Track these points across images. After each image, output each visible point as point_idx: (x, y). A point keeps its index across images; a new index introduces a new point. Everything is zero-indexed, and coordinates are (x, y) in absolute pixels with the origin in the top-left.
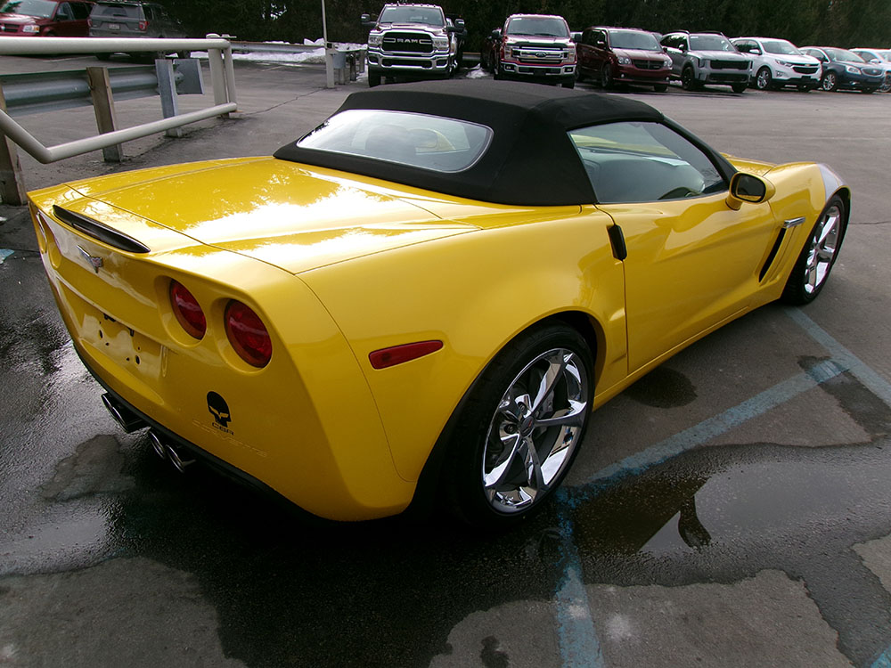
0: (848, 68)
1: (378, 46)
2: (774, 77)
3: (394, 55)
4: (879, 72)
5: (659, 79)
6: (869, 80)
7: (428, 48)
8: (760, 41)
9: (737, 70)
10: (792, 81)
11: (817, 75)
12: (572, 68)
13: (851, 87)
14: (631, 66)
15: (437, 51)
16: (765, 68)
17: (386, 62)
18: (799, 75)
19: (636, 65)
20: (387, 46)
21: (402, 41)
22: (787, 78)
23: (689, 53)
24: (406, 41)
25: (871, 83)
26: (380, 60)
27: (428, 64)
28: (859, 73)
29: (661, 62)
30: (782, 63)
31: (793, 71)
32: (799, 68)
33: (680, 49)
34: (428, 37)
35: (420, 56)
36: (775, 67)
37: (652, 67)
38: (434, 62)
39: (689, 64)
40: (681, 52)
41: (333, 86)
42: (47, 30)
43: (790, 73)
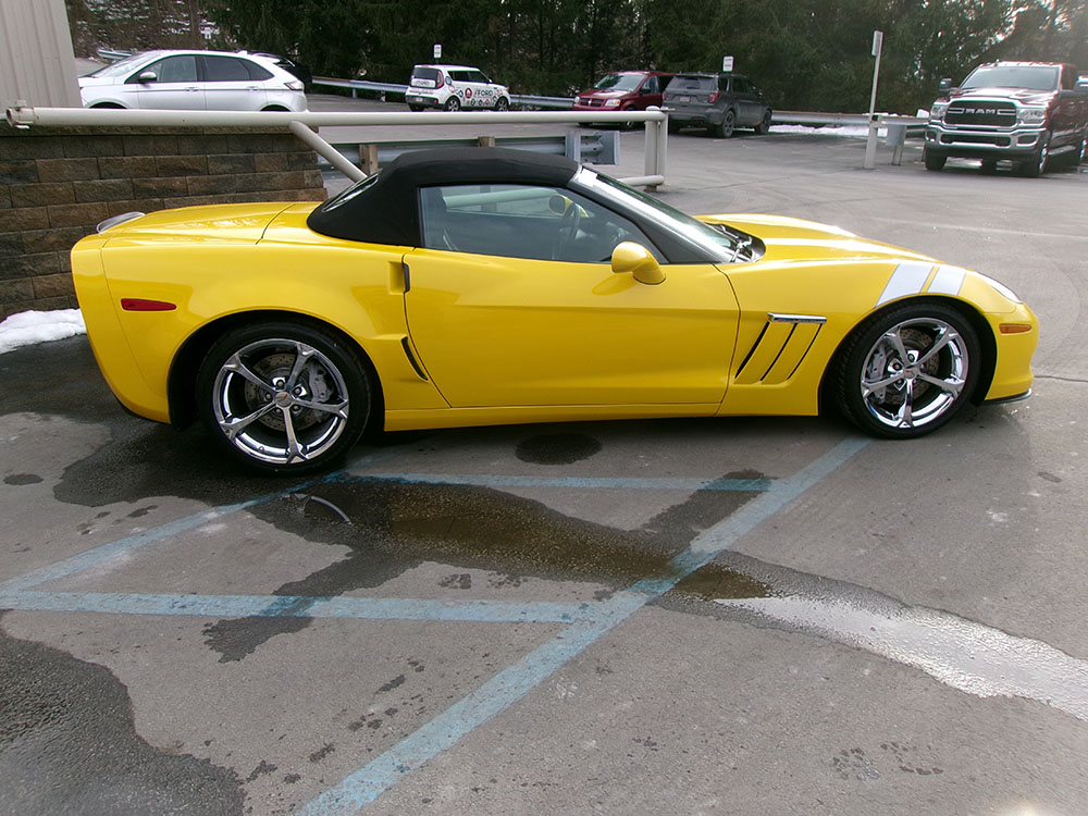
1: (940, 119)
3: (959, 129)
7: (1009, 121)
15: (1022, 124)
17: (947, 138)
20: (951, 119)
21: (973, 111)
24: (979, 111)
26: (939, 136)
27: (1006, 141)
34: (1012, 106)
35: (995, 131)
38: (1014, 140)
41: (871, 166)
42: (628, 103)
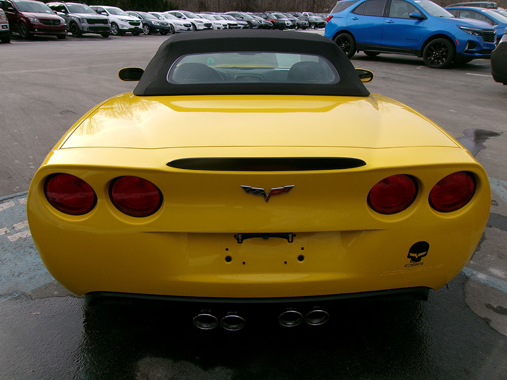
0: (153, 22)
2: (120, 28)
4: (167, 24)
5: (61, 31)
6: (164, 28)
8: (105, 7)
9: (103, 24)
10: (130, 30)
11: (141, 26)
12: (6, 26)
13: (157, 32)
14: (40, 24)
16: (113, 23)
18: (133, 27)
19: (43, 23)
22: (127, 29)
23: (69, 15)
25: (166, 30)
28: (159, 25)
29: (59, 21)
30: (122, 20)
31: (129, 25)
32: (132, 23)
33: (63, 12)
36: (119, 23)
37: (54, 24)
39: (73, 22)
40: (64, 14)
43: (128, 26)
